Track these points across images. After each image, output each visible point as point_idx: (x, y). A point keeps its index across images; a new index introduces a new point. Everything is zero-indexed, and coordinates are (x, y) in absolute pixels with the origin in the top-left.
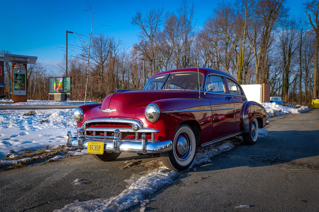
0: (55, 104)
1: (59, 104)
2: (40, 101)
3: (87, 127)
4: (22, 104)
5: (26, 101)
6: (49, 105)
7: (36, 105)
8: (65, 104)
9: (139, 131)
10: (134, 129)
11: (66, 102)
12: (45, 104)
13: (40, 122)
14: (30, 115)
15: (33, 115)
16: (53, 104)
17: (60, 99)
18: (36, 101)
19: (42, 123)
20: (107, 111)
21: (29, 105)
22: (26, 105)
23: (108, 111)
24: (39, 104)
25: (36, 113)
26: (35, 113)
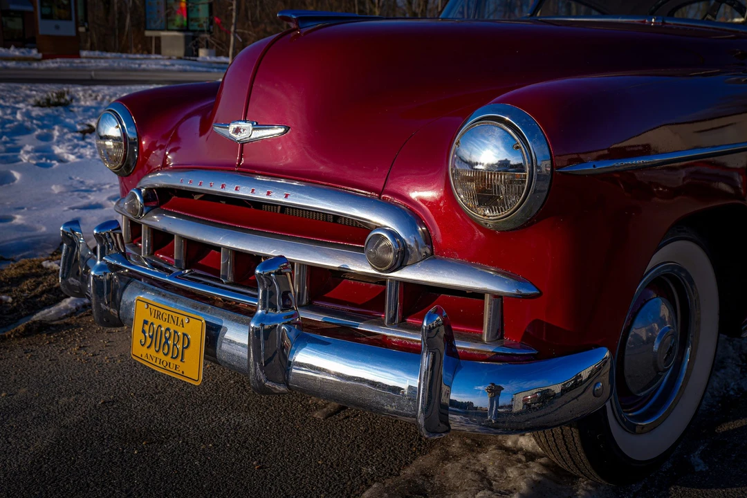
0: (163, 67)
1: (177, 67)
2: (120, 57)
3: (153, 204)
4: (63, 65)
5: (78, 56)
6: (144, 70)
7: (105, 69)
8: (192, 68)
9: (406, 274)
10: (378, 263)
11: (196, 60)
12: (133, 66)
13: (81, 132)
14: (57, 105)
15: (66, 105)
16: (158, 67)
17: (181, 53)
18: (108, 55)
19: (87, 135)
20: (237, 131)
21: (84, 69)
22: (77, 69)
23: (244, 131)
24: (116, 65)
25: (78, 100)
26: (72, 98)
